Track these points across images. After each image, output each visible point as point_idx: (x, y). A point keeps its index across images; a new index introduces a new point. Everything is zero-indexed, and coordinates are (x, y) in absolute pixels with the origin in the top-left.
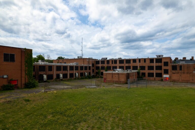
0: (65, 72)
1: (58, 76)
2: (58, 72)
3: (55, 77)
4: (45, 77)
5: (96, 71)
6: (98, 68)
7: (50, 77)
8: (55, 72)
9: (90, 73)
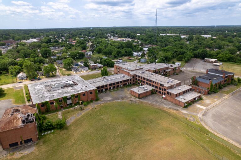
0: (114, 86)
1: (110, 88)
2: (110, 87)
3: (109, 89)
4: (104, 90)
5: (135, 80)
6: (136, 79)
7: (106, 90)
8: (108, 87)
9: (131, 83)
